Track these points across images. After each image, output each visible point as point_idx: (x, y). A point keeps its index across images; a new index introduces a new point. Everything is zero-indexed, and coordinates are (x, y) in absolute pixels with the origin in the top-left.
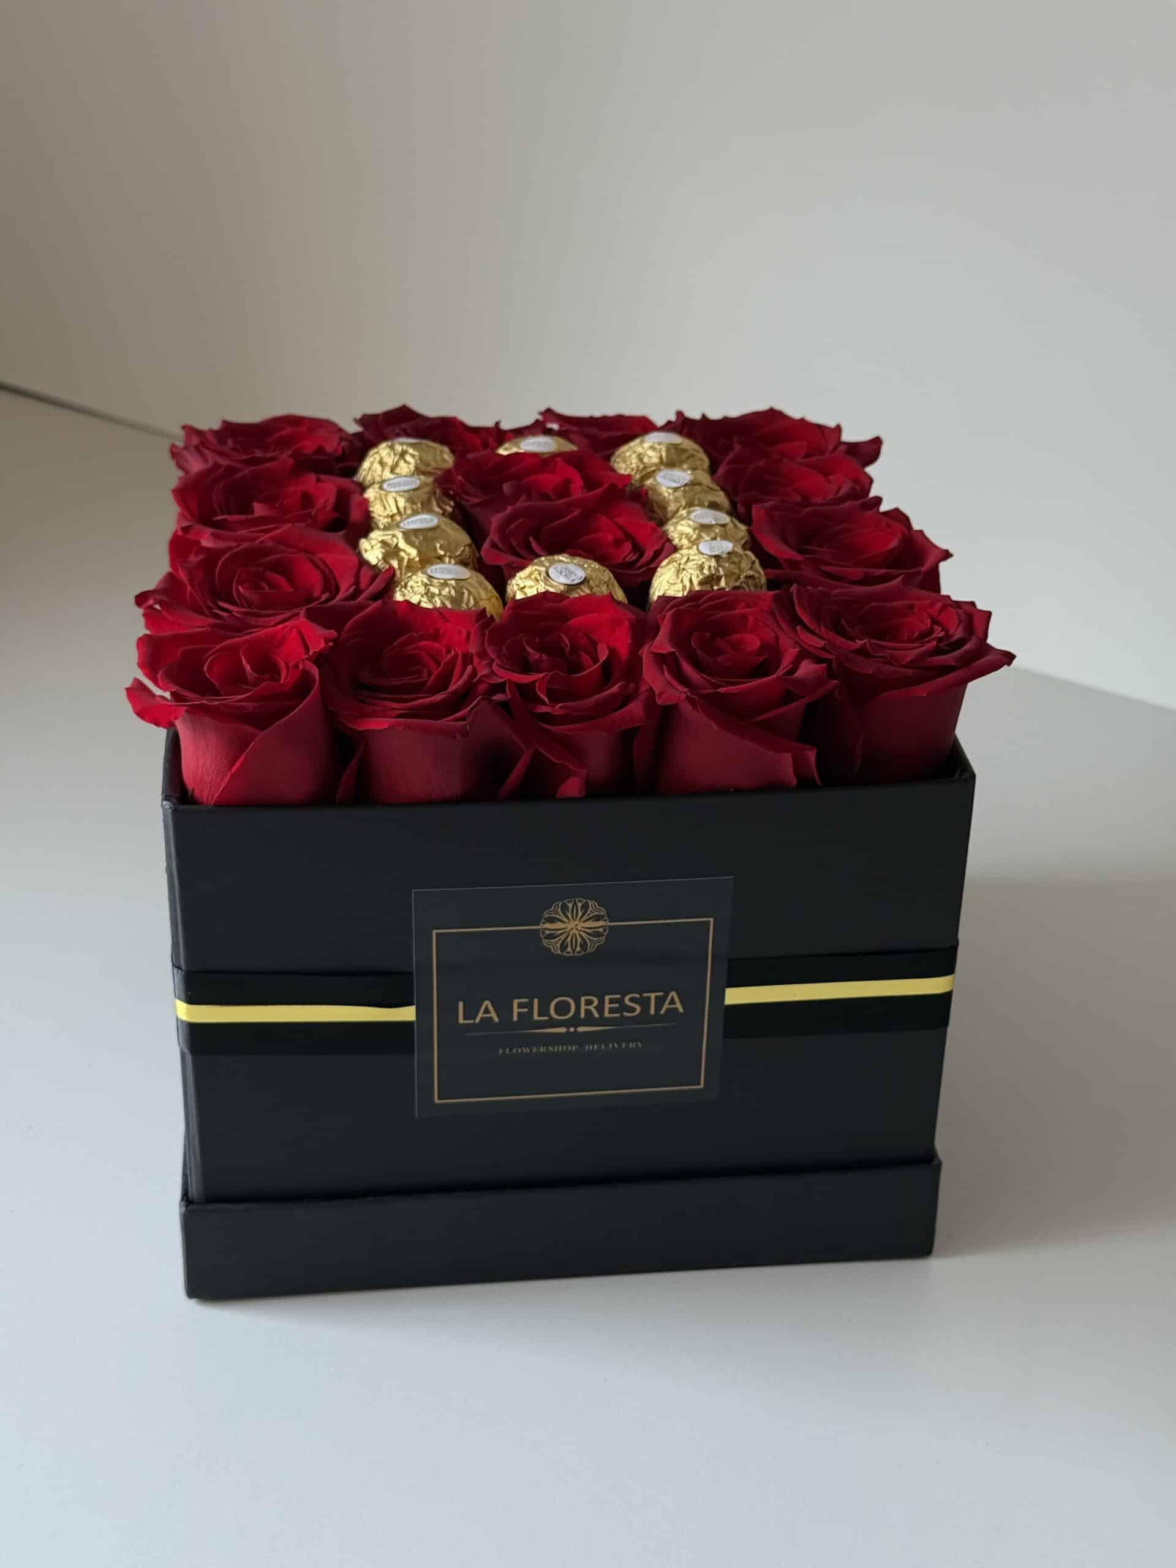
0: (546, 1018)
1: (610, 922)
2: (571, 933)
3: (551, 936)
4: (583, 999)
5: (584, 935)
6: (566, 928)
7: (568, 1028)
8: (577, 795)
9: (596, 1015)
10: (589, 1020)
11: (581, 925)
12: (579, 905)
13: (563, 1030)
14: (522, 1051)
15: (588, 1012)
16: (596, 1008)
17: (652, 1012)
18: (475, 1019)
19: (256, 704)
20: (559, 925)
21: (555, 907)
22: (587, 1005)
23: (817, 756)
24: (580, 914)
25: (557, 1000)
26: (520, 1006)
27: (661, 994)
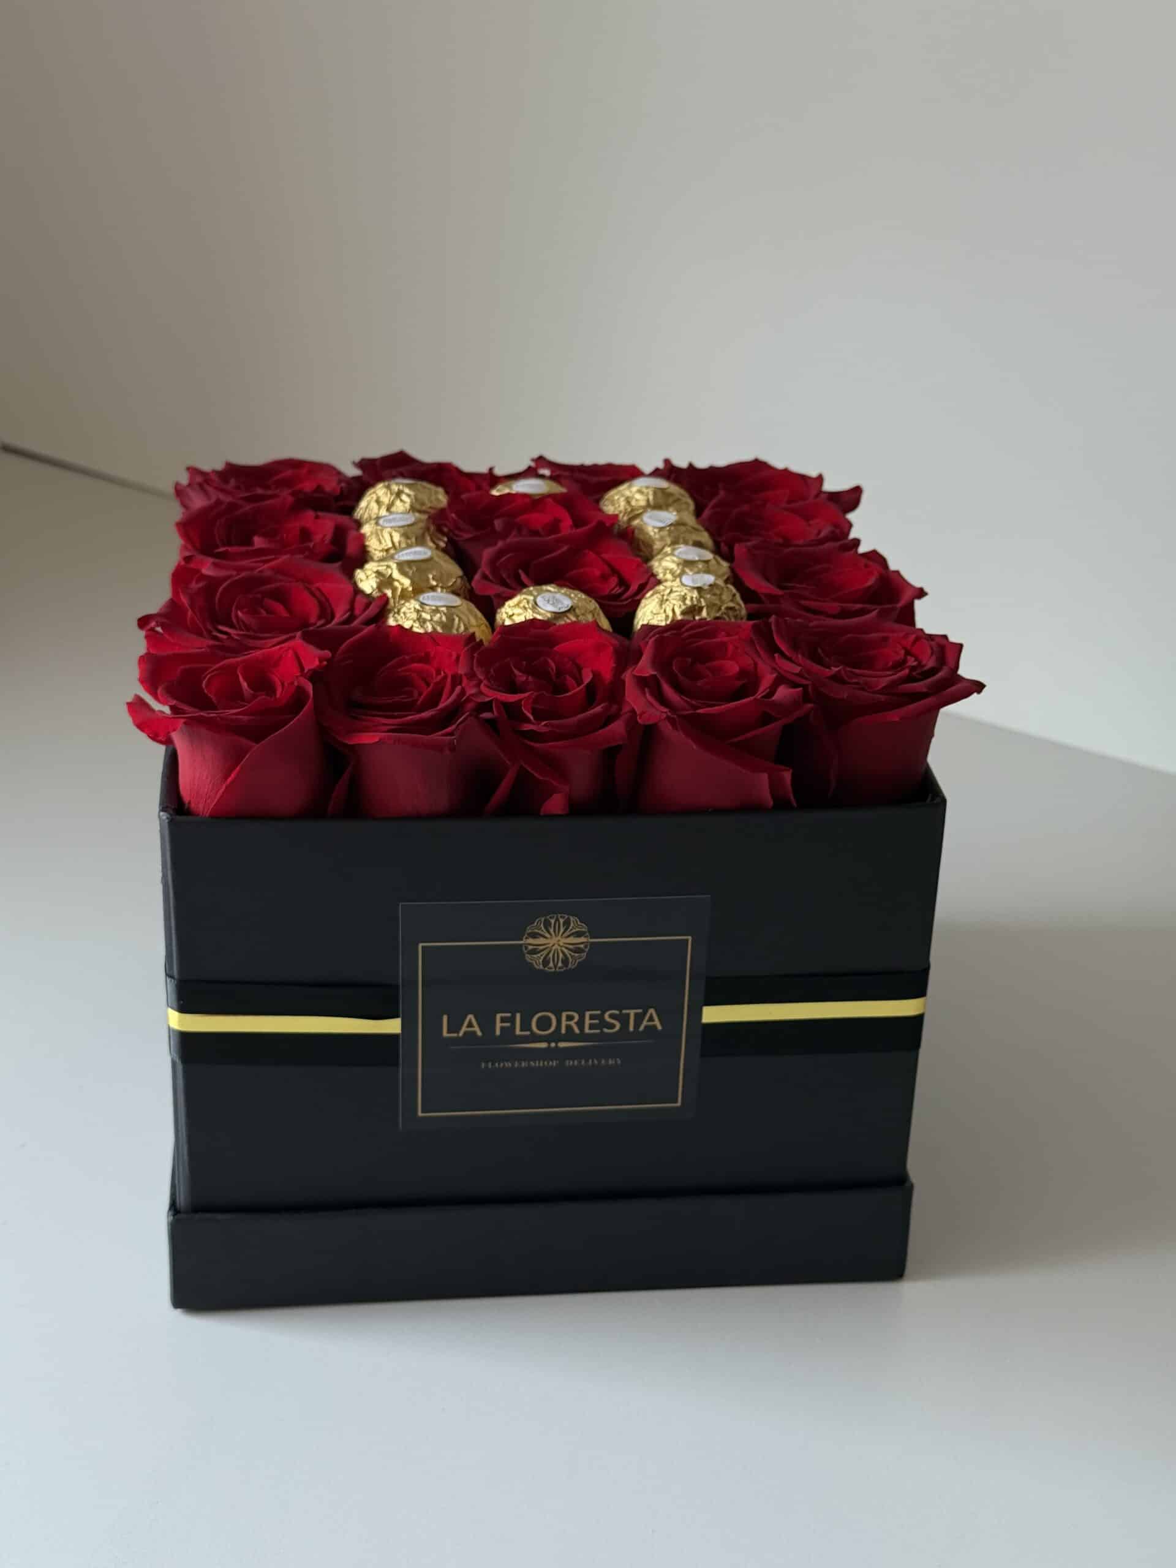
0: (528, 1033)
1: (591, 938)
2: (554, 948)
3: (534, 952)
4: (564, 1015)
5: (566, 951)
6: (548, 944)
7: (549, 1043)
8: (560, 812)
9: (577, 1031)
10: (570, 1036)
11: (563, 941)
12: (562, 921)
13: (544, 1045)
14: (504, 1065)
15: (569, 1028)
16: (576, 1023)
17: (631, 1029)
18: (458, 1033)
19: (251, 717)
20: (541, 941)
21: (537, 923)
22: (568, 1021)
23: (793, 775)
24: (562, 930)
25: (540, 1014)
26: (503, 1020)
27: (640, 1011)
